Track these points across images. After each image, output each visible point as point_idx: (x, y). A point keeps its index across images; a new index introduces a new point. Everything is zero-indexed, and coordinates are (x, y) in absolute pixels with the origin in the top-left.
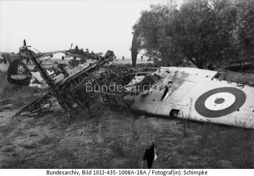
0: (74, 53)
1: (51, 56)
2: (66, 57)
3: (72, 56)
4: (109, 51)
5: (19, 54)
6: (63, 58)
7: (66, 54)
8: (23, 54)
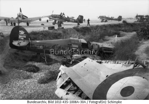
0: (54, 17)
1: (40, 20)
2: (50, 20)
3: (53, 19)
4: (80, 16)
5: (17, 18)
6: (47, 21)
7: (50, 18)
8: (20, 19)
